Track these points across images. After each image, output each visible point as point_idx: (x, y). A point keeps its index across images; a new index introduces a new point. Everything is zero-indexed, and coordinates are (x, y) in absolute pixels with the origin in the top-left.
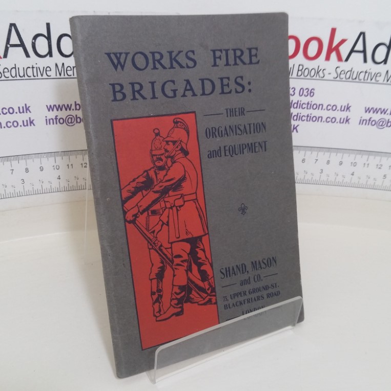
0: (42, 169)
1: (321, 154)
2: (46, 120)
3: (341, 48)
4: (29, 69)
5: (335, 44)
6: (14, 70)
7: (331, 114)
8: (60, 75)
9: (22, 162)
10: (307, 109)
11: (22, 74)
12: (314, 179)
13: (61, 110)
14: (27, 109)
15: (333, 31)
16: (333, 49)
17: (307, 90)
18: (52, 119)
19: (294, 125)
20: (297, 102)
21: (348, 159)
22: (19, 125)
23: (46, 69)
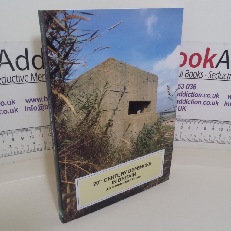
0: (23, 138)
1: (200, 123)
2: (25, 108)
3: (213, 60)
4: (14, 77)
5: (209, 57)
6: (4, 78)
7: (207, 99)
8: (34, 80)
9: (10, 135)
10: (192, 96)
11: (9, 81)
12: (196, 138)
13: (35, 101)
14: (13, 102)
15: (208, 49)
16: (208, 60)
17: (191, 85)
18: (29, 107)
19: (183, 106)
20: (185, 93)
21: (217, 126)
22: (8, 112)
23: (26, 77)
